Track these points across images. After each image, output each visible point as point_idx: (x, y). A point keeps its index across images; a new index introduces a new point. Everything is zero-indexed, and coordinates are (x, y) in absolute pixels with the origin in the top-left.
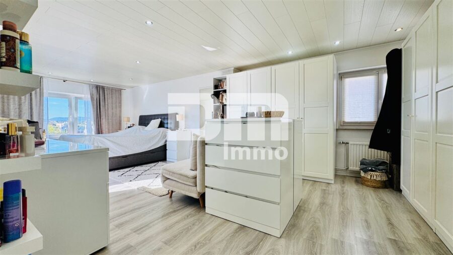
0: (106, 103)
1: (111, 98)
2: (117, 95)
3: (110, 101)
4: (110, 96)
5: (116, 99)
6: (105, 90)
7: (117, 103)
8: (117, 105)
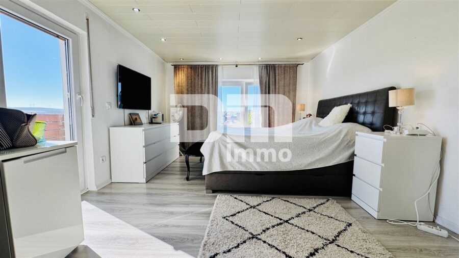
0: (277, 87)
1: (283, 79)
2: (292, 73)
3: (282, 83)
4: (283, 76)
5: (290, 79)
6: (277, 69)
7: (291, 85)
8: (291, 88)
